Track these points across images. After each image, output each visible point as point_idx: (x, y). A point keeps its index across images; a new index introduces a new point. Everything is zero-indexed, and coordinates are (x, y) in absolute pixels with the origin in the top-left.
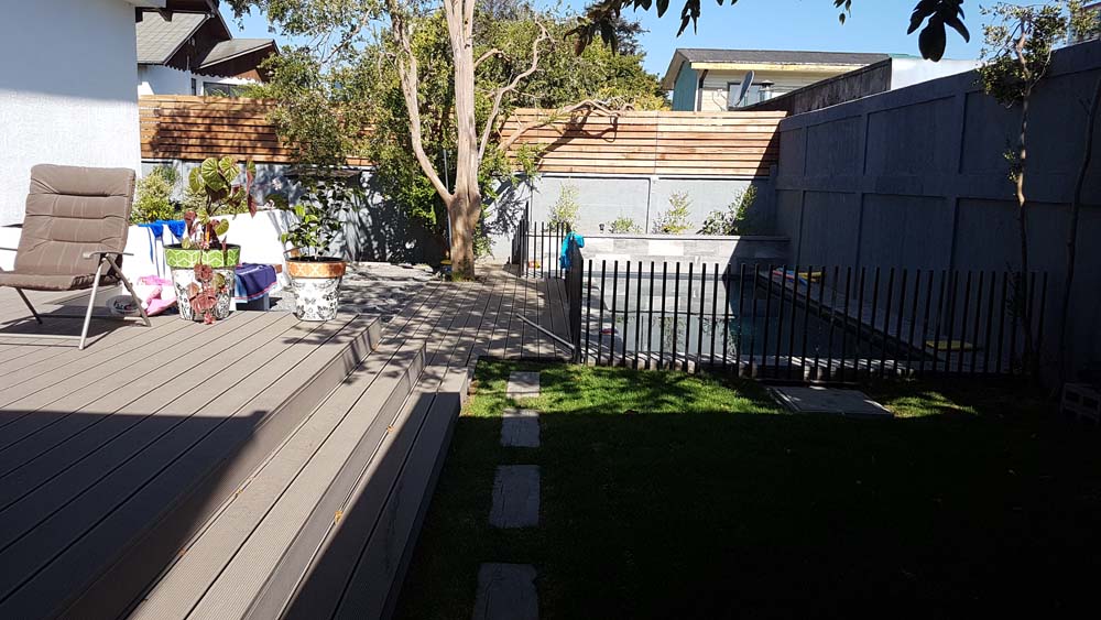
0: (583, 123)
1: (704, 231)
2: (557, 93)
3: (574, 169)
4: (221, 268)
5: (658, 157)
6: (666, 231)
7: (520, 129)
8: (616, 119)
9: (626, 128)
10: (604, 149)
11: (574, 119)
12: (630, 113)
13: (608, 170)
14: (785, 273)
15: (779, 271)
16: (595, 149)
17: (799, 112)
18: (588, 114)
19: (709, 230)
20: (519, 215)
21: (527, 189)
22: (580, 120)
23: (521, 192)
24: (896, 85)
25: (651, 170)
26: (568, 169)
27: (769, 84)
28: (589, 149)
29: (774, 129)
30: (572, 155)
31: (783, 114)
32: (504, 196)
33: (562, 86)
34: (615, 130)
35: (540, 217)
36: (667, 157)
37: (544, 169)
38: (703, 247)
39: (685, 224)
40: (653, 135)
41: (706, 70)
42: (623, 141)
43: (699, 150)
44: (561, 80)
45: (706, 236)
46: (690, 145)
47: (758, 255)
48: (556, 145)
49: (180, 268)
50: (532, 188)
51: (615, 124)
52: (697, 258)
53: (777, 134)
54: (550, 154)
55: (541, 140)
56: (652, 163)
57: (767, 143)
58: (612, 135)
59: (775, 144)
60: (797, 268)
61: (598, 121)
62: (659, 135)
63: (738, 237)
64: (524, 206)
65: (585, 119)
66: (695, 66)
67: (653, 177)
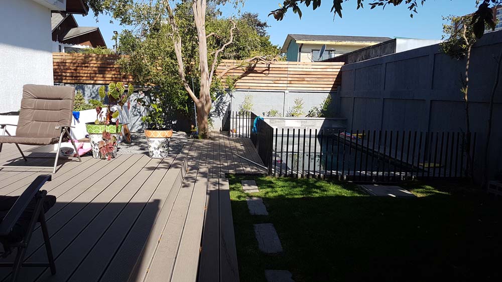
0: (254, 67)
1: (309, 115)
2: (241, 53)
3: (251, 88)
4: (114, 134)
5: (288, 82)
6: (293, 115)
7: (227, 69)
8: (269, 65)
9: (274, 69)
10: (264, 78)
11: (250, 64)
12: (276, 62)
13: (266, 88)
14: (345, 134)
15: (343, 133)
16: (260, 78)
17: (350, 63)
18: (256, 63)
19: (311, 115)
20: (225, 108)
21: (229, 96)
22: (253, 65)
23: (226, 98)
24: (398, 51)
25: (285, 88)
26: (248, 87)
27: (334, 50)
28: (257, 78)
29: (339, 70)
30: (250, 81)
31: (343, 63)
32: (218, 99)
33: (244, 50)
34: (268, 70)
35: (235, 110)
36: (292, 82)
37: (236, 87)
38: (310, 123)
39: (301, 113)
40: (286, 72)
41: (302, 44)
42: (272, 75)
43: (306, 79)
44: (244, 47)
45: (310, 118)
46: (302, 77)
47: (334, 126)
48: (243, 76)
49: (94, 134)
50: (231, 96)
51: (269, 68)
52: (307, 127)
53: (340, 72)
54: (239, 81)
55: (235, 74)
56: (286, 85)
57: (336, 77)
58: (267, 72)
59: (340, 76)
60: (352, 131)
61: (260, 66)
62: (289, 73)
63: (324, 118)
64: (227, 104)
65: (255, 65)
66: (298, 42)
67: (286, 91)
